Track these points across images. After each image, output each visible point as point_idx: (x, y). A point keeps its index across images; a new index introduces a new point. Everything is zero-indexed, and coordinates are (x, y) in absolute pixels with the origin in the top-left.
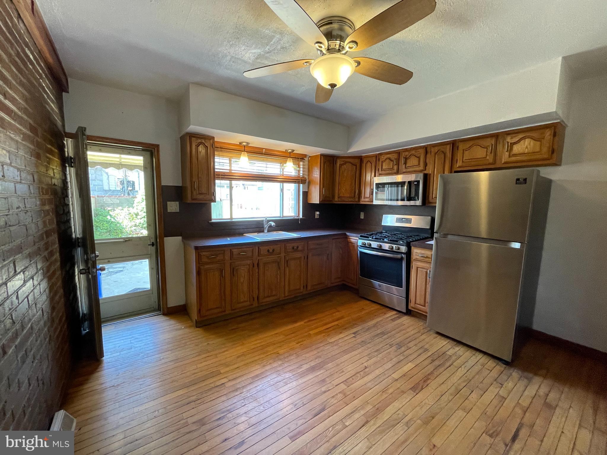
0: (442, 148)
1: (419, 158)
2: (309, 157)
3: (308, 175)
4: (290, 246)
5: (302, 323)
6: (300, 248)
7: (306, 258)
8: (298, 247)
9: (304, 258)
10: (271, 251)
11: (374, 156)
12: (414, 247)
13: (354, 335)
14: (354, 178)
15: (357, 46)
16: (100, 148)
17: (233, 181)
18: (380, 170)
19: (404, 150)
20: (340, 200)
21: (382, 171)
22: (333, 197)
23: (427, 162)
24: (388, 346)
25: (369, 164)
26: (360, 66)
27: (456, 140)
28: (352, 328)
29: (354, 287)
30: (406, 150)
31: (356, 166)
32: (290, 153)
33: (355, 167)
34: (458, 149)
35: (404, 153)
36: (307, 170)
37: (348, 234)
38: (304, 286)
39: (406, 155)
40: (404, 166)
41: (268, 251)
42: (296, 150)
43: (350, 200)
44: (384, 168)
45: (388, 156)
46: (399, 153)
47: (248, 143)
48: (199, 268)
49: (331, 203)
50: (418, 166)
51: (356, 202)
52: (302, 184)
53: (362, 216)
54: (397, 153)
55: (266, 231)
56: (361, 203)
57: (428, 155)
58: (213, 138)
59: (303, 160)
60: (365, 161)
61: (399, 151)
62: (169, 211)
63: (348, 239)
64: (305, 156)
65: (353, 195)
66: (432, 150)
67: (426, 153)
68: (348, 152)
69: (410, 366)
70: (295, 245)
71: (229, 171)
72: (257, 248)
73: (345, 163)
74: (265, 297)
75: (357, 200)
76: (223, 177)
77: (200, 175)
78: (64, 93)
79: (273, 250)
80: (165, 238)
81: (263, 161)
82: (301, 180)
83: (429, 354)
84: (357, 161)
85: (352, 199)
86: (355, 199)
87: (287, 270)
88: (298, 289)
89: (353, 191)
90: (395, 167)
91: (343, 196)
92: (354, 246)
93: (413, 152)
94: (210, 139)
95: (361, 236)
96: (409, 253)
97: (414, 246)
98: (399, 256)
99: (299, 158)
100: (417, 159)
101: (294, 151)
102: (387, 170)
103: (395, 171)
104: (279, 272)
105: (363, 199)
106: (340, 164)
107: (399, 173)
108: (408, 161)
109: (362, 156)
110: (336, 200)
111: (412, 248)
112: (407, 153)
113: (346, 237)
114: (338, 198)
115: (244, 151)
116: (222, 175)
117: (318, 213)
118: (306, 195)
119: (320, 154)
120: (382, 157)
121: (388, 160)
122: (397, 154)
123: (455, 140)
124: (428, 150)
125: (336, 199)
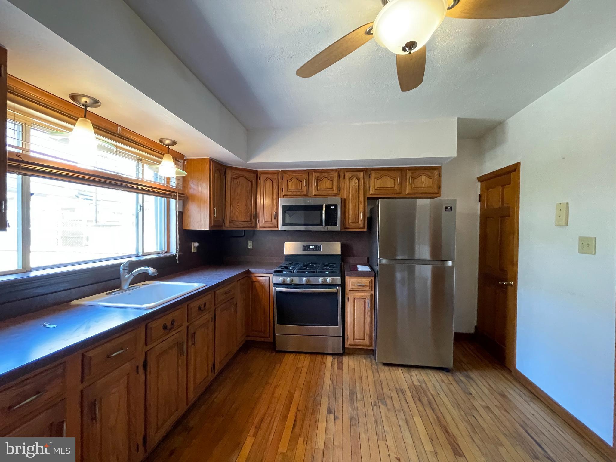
0: (355, 174)
1: (332, 181)
2: (186, 159)
8: (205, 305)
11: (275, 173)
12: (348, 277)
14: (250, 197)
18: (285, 190)
20: (232, 225)
21: (287, 191)
22: (224, 220)
23: (340, 186)
25: (269, 182)
27: (367, 168)
29: (266, 340)
30: (316, 171)
31: (251, 182)
33: (250, 183)
34: (370, 177)
35: (315, 174)
37: (252, 270)
39: (318, 177)
40: (316, 188)
44: (289, 188)
45: (294, 175)
46: (309, 173)
49: (221, 229)
50: (331, 190)
52: (175, 201)
53: (250, 246)
55: (125, 286)
56: (260, 229)
57: (342, 180)
60: (263, 177)
61: (309, 171)
63: (253, 278)
64: (182, 156)
65: (248, 219)
66: (346, 175)
67: (340, 177)
68: (248, 162)
73: (239, 177)
75: (254, 225)
82: (179, 193)
84: (252, 177)
85: (248, 225)
86: (251, 223)
87: (192, 350)
88: (206, 378)
89: (249, 214)
90: (305, 189)
91: (236, 220)
92: (263, 286)
93: (325, 174)
95: (276, 271)
96: (343, 285)
98: (333, 290)
100: (330, 182)
102: (294, 190)
103: (305, 193)
104: (180, 361)
105: (261, 224)
106: (231, 177)
107: (310, 195)
108: (320, 183)
109: (257, 171)
110: (228, 226)
111: (346, 277)
112: (318, 174)
113: (251, 275)
114: (230, 222)
117: (196, 244)
118: (181, 217)
119: (209, 157)
120: (287, 176)
121: (295, 180)
122: (305, 174)
124: (342, 174)
125: (228, 223)
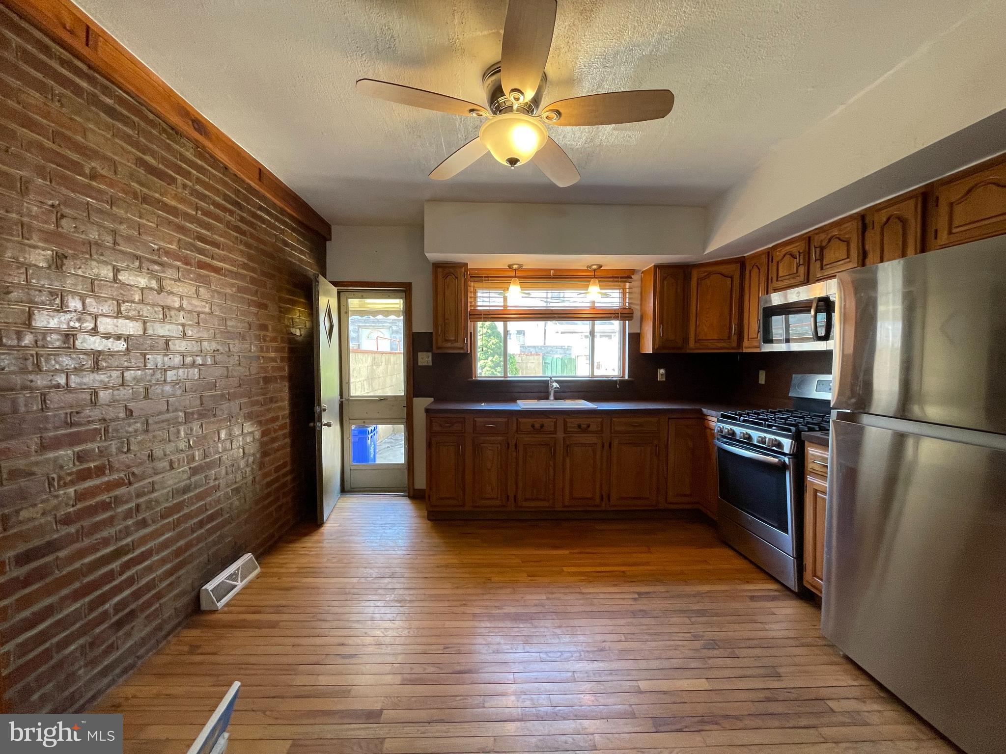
0: (894, 210)
1: (848, 243)
2: (642, 273)
3: (641, 304)
4: (573, 422)
5: (567, 552)
6: (593, 427)
7: (606, 446)
8: (589, 426)
9: (603, 446)
10: (537, 426)
11: (765, 253)
12: (808, 443)
13: (636, 596)
14: (728, 302)
15: (522, 93)
16: (360, 294)
17: (508, 322)
18: (775, 279)
19: (817, 231)
20: (699, 345)
21: (777, 280)
22: (686, 340)
23: (867, 248)
24: (689, 635)
25: (755, 270)
26: (563, 115)
27: (933, 183)
28: (646, 585)
30: (821, 230)
31: (732, 277)
32: (595, 270)
33: (729, 281)
34: (937, 206)
35: (817, 237)
36: (638, 296)
37: (705, 411)
38: (602, 496)
39: (822, 241)
40: (818, 264)
41: (533, 426)
42: (606, 265)
43: (720, 345)
44: (781, 274)
45: (787, 249)
46: (808, 239)
47: (520, 266)
48: (430, 439)
49: (680, 351)
50: (848, 260)
51: (733, 348)
52: (627, 321)
53: (762, 379)
54: (804, 239)
55: (552, 397)
56: (745, 351)
57: (869, 234)
58: (467, 264)
59: (630, 280)
60: (749, 266)
61: (808, 235)
62: (420, 364)
63: (706, 422)
64: (633, 271)
65: (726, 335)
66: (876, 219)
67: (864, 228)
68: (706, 253)
69: (703, 684)
70: (584, 422)
71: (502, 308)
72: (515, 419)
73: (710, 274)
74: (526, 500)
75: (734, 344)
76: (487, 316)
77: (447, 316)
78: (327, 242)
79: (542, 426)
80: (415, 399)
81: (553, 288)
83: (776, 685)
84: (735, 269)
85: (724, 345)
86: (730, 342)
87: (568, 460)
88: (590, 499)
89: (726, 329)
90: (802, 270)
91: (704, 338)
92: (713, 436)
93: (835, 232)
94: (461, 267)
95: (723, 416)
97: (808, 441)
99: (621, 277)
100: (843, 246)
101: (601, 266)
102: (788, 277)
103: (802, 278)
104: (551, 463)
105: (746, 343)
106: (698, 279)
107: (810, 281)
108: (825, 251)
109: (742, 257)
110: (692, 346)
111: (806, 443)
112: (823, 236)
113: (703, 418)
114: (695, 342)
115: (515, 277)
116: (484, 314)
117: (662, 371)
118: (635, 339)
119: (653, 264)
120: (778, 253)
121: (788, 256)
122: (804, 242)
123: (930, 183)
124: (868, 220)
125: (692, 344)
